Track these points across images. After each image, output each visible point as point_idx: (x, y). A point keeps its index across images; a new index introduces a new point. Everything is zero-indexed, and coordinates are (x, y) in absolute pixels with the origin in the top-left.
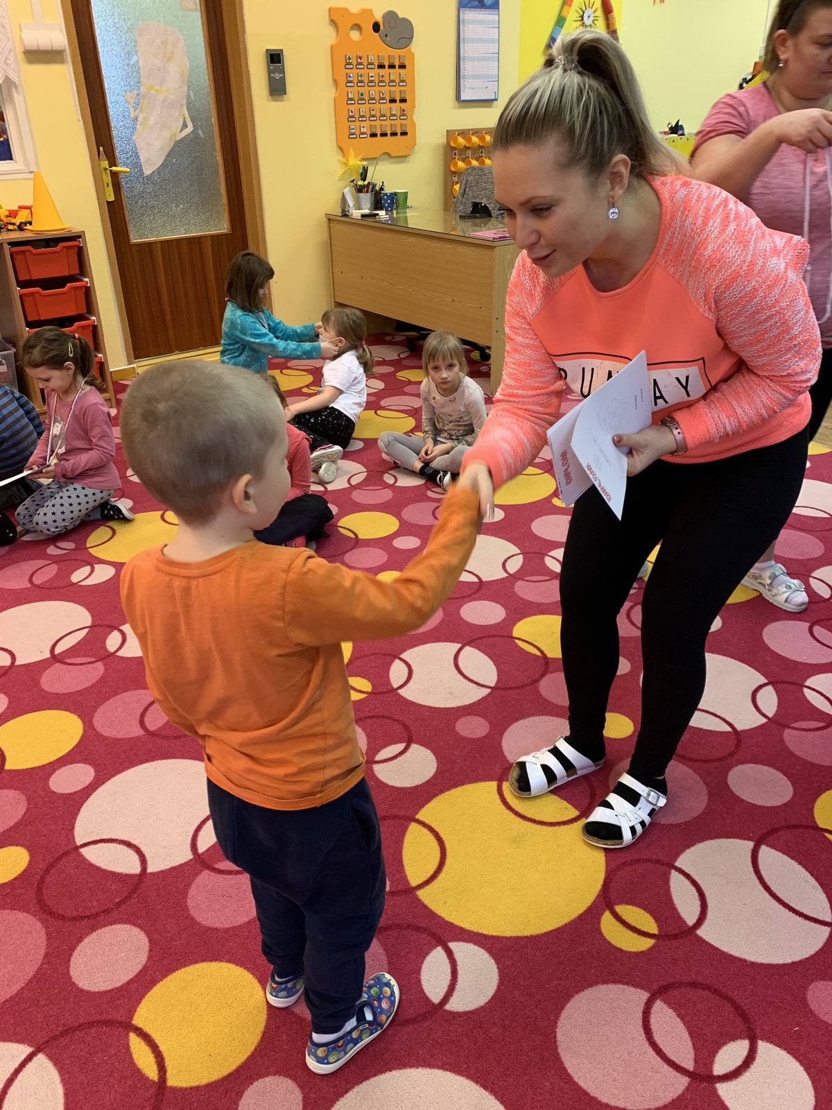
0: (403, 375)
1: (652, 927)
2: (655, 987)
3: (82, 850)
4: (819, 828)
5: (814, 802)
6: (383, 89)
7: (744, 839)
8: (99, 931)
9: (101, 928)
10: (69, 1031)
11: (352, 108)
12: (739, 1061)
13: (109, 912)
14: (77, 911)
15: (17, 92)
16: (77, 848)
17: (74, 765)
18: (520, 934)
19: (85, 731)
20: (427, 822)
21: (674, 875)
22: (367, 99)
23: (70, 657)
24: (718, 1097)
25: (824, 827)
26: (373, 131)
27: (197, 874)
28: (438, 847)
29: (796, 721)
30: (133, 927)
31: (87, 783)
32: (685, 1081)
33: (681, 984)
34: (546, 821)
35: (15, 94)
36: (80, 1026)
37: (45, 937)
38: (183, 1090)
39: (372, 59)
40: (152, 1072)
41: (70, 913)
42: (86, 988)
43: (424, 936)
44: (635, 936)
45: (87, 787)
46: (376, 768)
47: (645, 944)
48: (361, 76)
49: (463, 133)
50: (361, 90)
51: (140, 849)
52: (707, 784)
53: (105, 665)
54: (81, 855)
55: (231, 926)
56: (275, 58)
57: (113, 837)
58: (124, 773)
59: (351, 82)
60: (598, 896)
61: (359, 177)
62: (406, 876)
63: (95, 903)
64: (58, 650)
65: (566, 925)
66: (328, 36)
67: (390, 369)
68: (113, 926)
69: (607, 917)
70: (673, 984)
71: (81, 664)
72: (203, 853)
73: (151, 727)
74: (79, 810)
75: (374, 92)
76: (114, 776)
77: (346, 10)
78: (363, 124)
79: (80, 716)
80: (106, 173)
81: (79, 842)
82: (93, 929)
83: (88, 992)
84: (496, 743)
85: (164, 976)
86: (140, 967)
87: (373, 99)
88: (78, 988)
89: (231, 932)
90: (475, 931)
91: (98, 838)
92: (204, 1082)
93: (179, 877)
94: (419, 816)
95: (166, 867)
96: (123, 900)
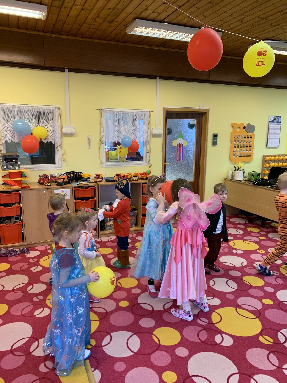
0: (249, 229)
6: (244, 144)
11: (235, 149)
16: (190, 376)
17: (181, 347)
19: (181, 337)
22: (240, 146)
23: (167, 312)
26: (241, 155)
39: (242, 136)
45: (188, 356)
46: (284, 371)
48: (239, 140)
49: (269, 156)
50: (238, 144)
54: (192, 379)
56: (215, 136)
59: (236, 142)
64: (165, 308)
66: (231, 130)
67: (244, 227)
75: (242, 145)
77: (236, 123)
78: (237, 153)
79: (178, 331)
87: (242, 146)
91: (196, 375)
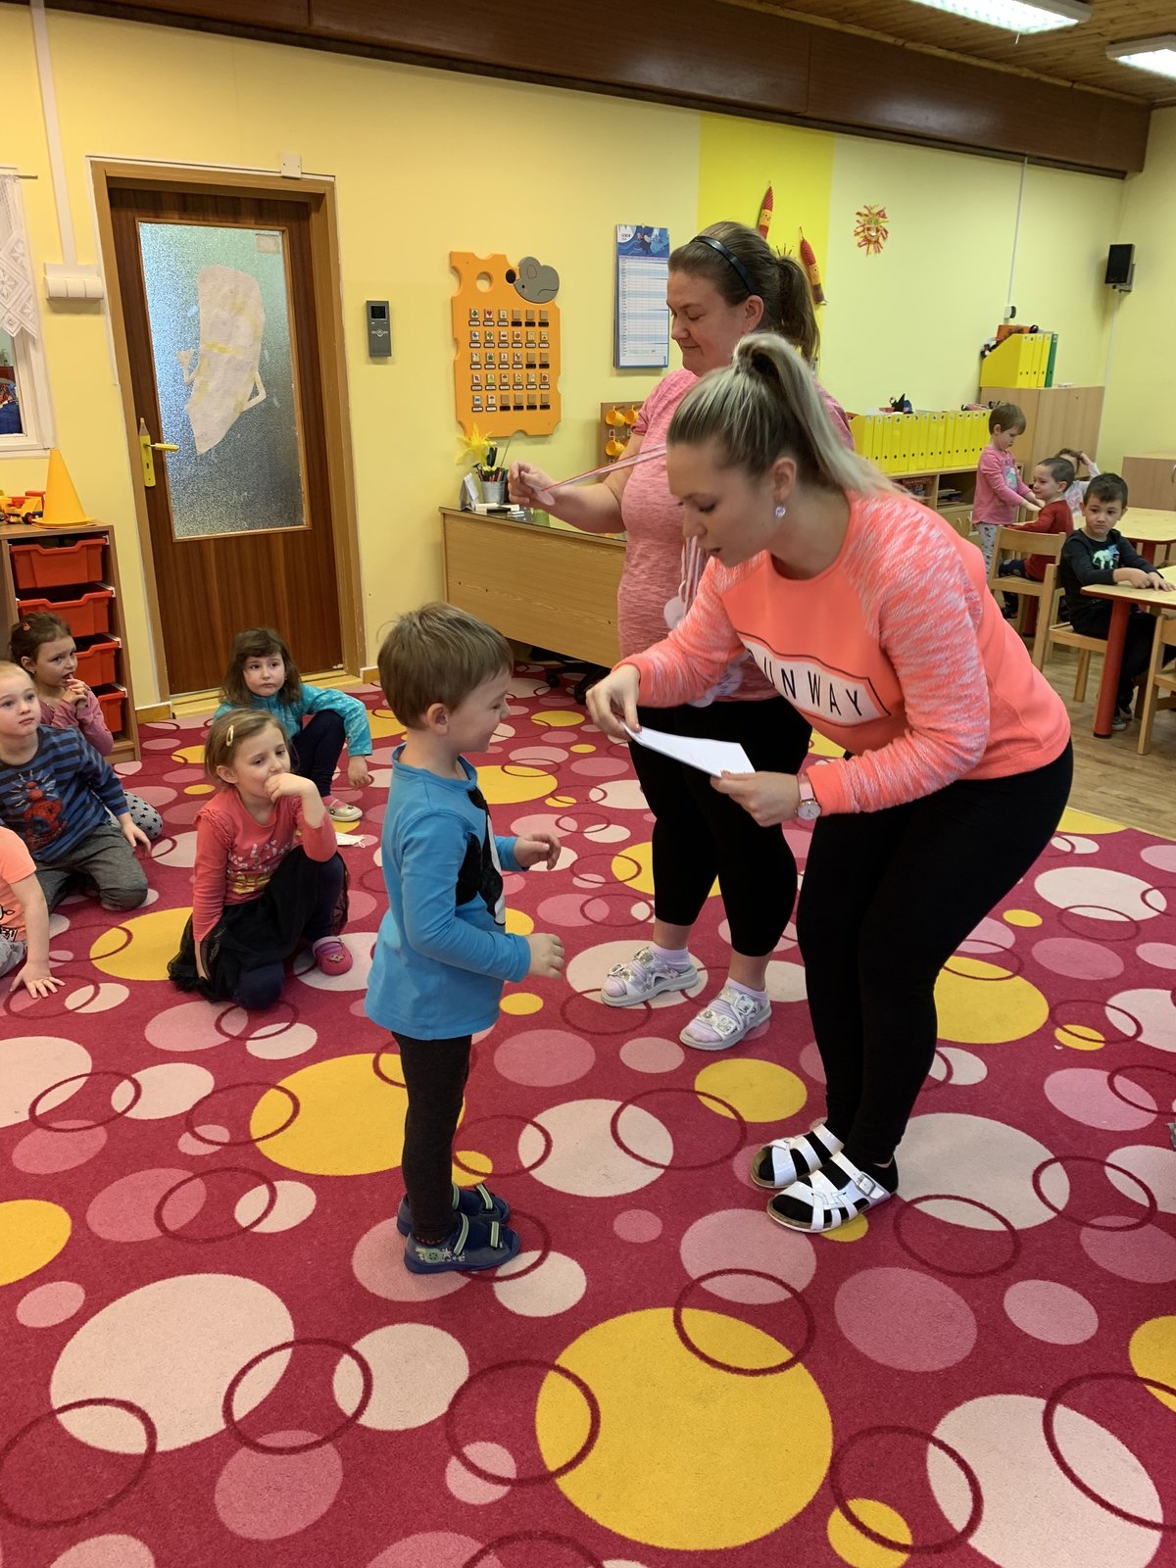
0: (541, 718)
3: (61, 1417)
4: (1138, 1377)
5: (1129, 1337)
6: (518, 352)
7: (1032, 1396)
8: (80, 1545)
9: (84, 1540)
11: (476, 373)
13: (97, 1515)
14: (49, 1512)
15: (36, 349)
16: (53, 1413)
17: (55, 1283)
18: (710, 1547)
19: (74, 1231)
20: (572, 1369)
21: (933, 1451)
22: (497, 363)
23: (57, 1120)
25: (1144, 1377)
26: (505, 403)
27: (231, 1454)
28: (588, 1408)
29: (1098, 1216)
30: (132, 1539)
31: (73, 1312)
34: (745, 1368)
35: (32, 351)
39: (504, 314)
41: (36, 1517)
43: (566, 1551)
44: (878, 1547)
45: (72, 1318)
46: (498, 1287)
47: (894, 1561)
48: (490, 335)
49: (622, 407)
50: (490, 352)
51: (146, 1415)
52: (975, 1310)
53: (108, 1132)
54: (58, 1425)
55: (280, 1536)
56: (378, 312)
57: (107, 1396)
58: (128, 1295)
59: (477, 342)
60: (823, 1486)
61: (485, 461)
62: (540, 1454)
64: (40, 1110)
65: (777, 1531)
66: (449, 286)
67: (523, 710)
68: (100, 1538)
69: (837, 1519)
71: (73, 1130)
72: (241, 1421)
73: (172, 1226)
74: (59, 1354)
75: (506, 354)
76: (113, 1300)
77: (472, 255)
78: (490, 394)
79: (67, 1209)
80: (147, 451)
81: (56, 1404)
82: (72, 1541)
84: (672, 1249)
87: (505, 363)
89: (279, 1547)
90: (643, 1542)
91: (85, 1398)
93: (205, 1457)
94: (561, 1361)
95: (185, 1443)
96: (118, 1496)
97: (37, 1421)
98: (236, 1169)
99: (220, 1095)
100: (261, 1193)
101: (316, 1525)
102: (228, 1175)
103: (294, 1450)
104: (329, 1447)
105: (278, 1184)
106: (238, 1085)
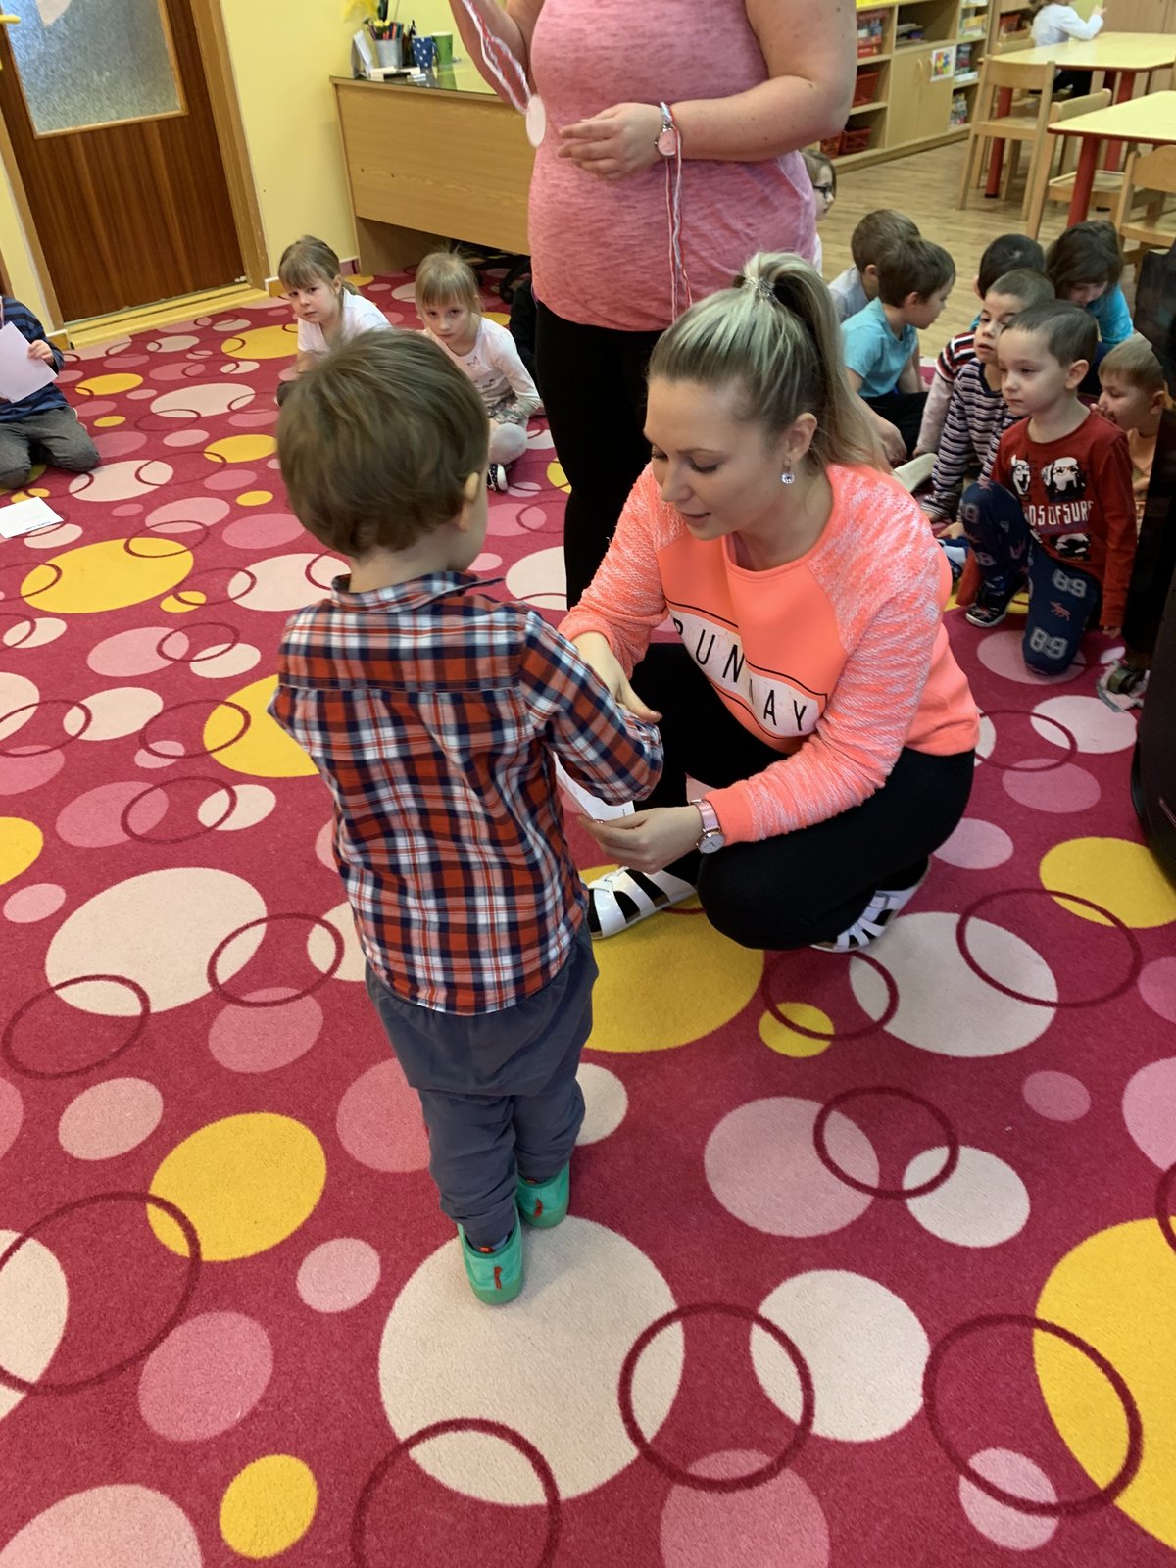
1: (825, 1025)
2: (830, 1096)
3: (59, 992)
4: (1046, 891)
5: (1040, 858)
7: (948, 912)
8: (93, 1089)
9: (95, 1085)
10: (66, 1209)
12: (935, 1171)
13: (104, 1065)
14: (61, 1066)
16: (51, 990)
17: (34, 886)
18: (655, 1048)
19: (46, 842)
21: (857, 964)
23: (14, 746)
24: (909, 1214)
25: (1051, 889)
27: (218, 1010)
29: (1021, 759)
30: (139, 1080)
31: (57, 907)
32: (866, 1199)
33: (864, 1091)
36: (79, 1202)
37: (20, 1100)
38: (225, 1266)
40: (181, 1247)
41: (50, 1070)
42: (84, 1157)
44: (804, 1038)
45: (57, 913)
47: (817, 1047)
51: (137, 985)
53: (65, 753)
54: (58, 999)
57: (99, 973)
58: (106, 892)
60: (755, 996)
61: (376, 14)
63: (83, 1056)
65: (714, 1032)
68: (110, 1082)
69: (767, 1021)
70: (854, 1091)
71: (30, 755)
72: (225, 984)
74: (49, 943)
76: (93, 895)
81: (54, 982)
82: (85, 1086)
83: (86, 1162)
85: (187, 1135)
86: (152, 1127)
88: (72, 1158)
91: (79, 976)
92: (250, 1252)
93: (195, 1017)
95: (177, 1005)
96: (121, 1049)
97: (38, 997)
98: (195, 778)
99: (170, 714)
100: (221, 798)
101: (302, 1059)
102: (187, 783)
103: (275, 1003)
104: (308, 998)
105: (237, 788)
106: (187, 704)
